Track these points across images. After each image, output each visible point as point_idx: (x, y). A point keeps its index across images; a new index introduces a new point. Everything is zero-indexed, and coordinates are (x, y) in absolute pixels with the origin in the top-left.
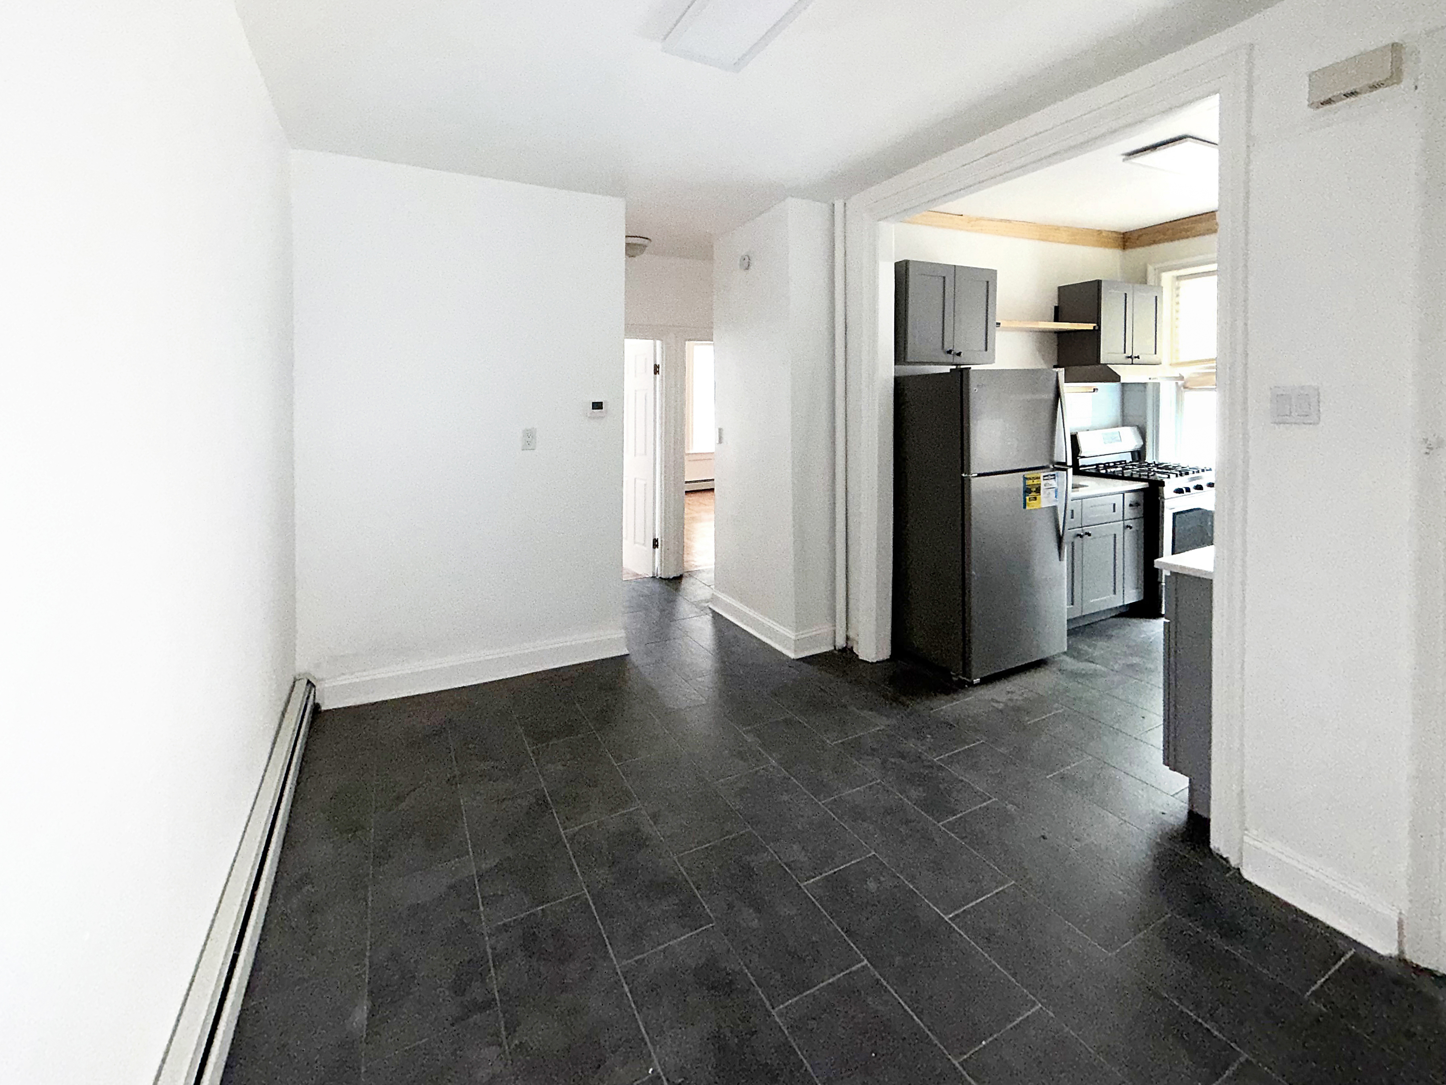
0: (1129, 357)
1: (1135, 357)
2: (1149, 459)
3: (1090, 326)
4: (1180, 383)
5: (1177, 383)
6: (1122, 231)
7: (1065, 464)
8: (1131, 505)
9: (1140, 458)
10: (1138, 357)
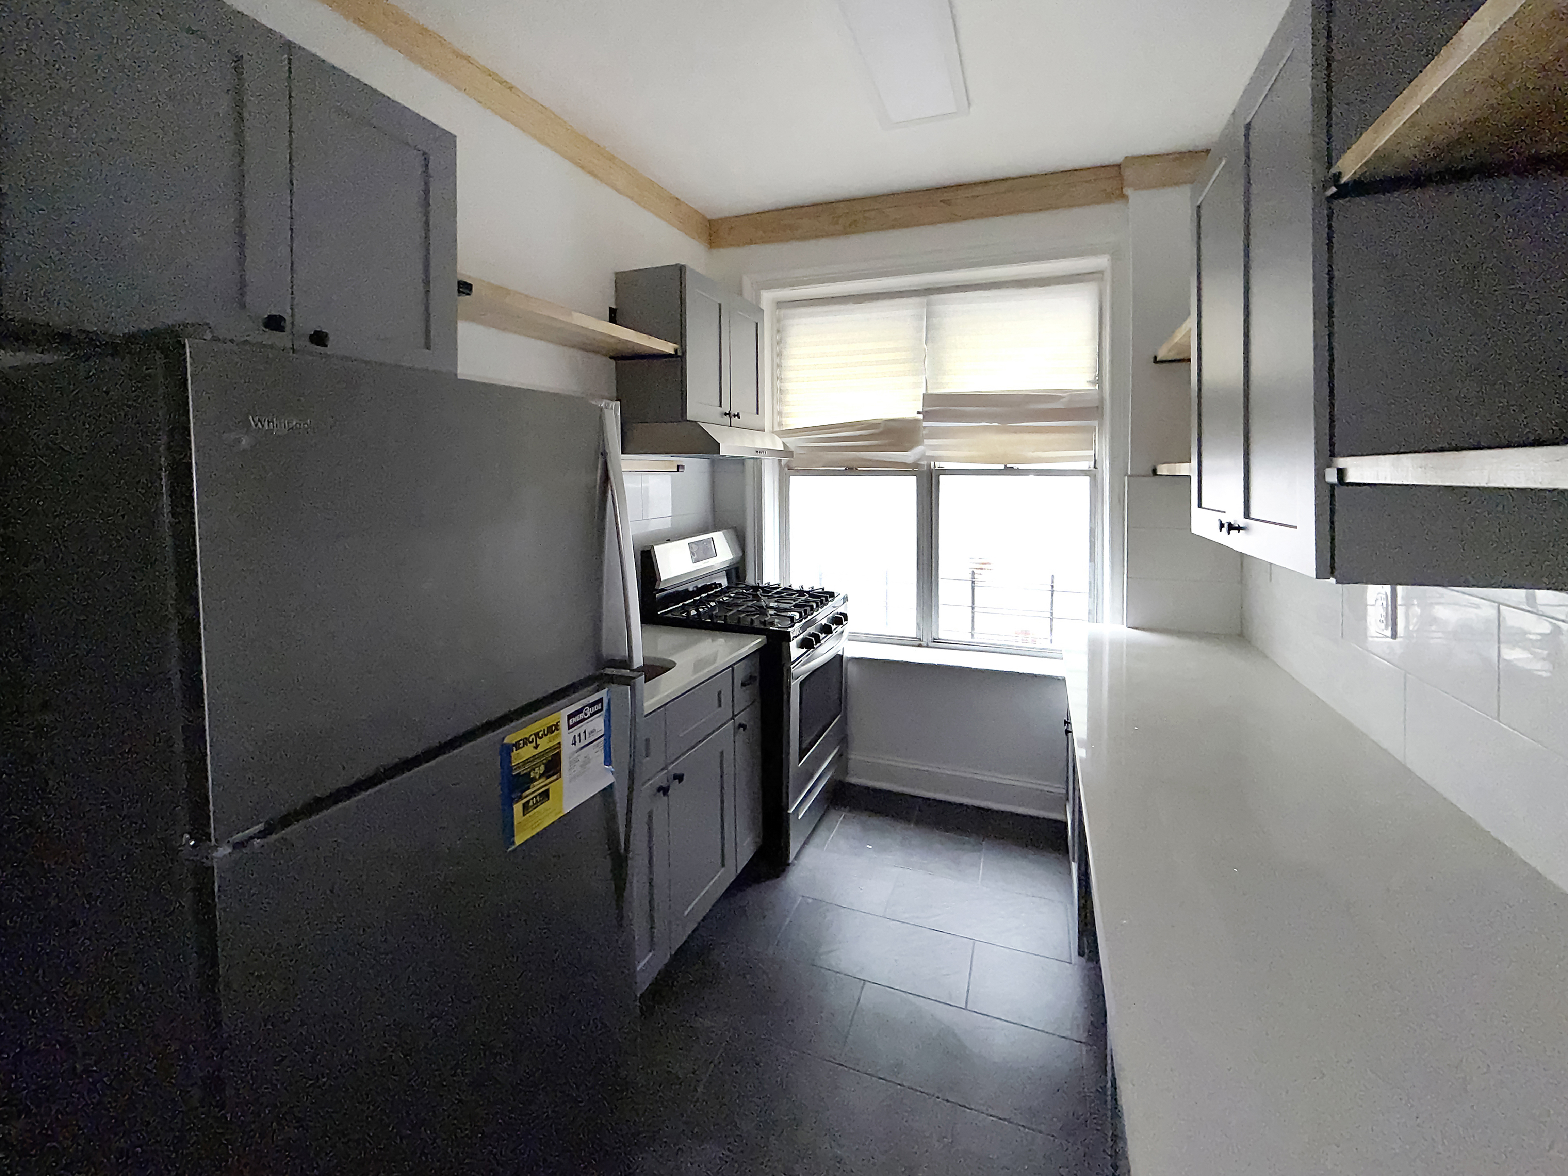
0: (726, 414)
1: (735, 416)
2: (750, 580)
3: (668, 348)
4: (785, 460)
5: (780, 461)
6: (709, 217)
7: (626, 663)
8: (743, 685)
9: (738, 577)
10: (738, 416)
